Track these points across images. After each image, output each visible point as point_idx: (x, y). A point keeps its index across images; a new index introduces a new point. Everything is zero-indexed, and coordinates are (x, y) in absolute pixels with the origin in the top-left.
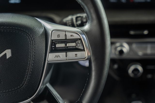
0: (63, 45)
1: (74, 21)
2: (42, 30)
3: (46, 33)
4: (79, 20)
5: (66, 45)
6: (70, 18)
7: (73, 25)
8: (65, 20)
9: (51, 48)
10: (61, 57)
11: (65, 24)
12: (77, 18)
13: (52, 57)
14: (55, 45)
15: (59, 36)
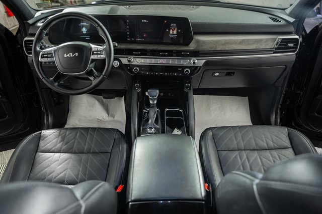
0: (96, 52)
14: (93, 52)
15: (95, 49)
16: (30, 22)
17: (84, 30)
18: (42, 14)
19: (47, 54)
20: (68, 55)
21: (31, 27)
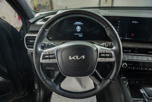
0: (104, 55)
1: (106, 45)
2: (96, 49)
3: (97, 50)
4: (107, 45)
5: (105, 55)
6: (104, 43)
7: (105, 47)
8: (101, 44)
9: (99, 56)
10: (103, 60)
11: (102, 46)
12: (106, 44)
13: (99, 60)
14: (101, 55)
15: (102, 51)
16: (31, 21)
17: (78, 28)
18: (40, 15)
19: (49, 55)
20: (73, 58)
21: (32, 25)
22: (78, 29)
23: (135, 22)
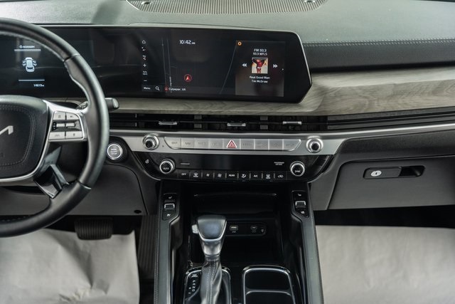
0: (63, 125)
9: (52, 127)
10: (61, 136)
14: (56, 125)
15: (60, 117)
17: (29, 63)
22: (28, 66)
23: (187, 42)
